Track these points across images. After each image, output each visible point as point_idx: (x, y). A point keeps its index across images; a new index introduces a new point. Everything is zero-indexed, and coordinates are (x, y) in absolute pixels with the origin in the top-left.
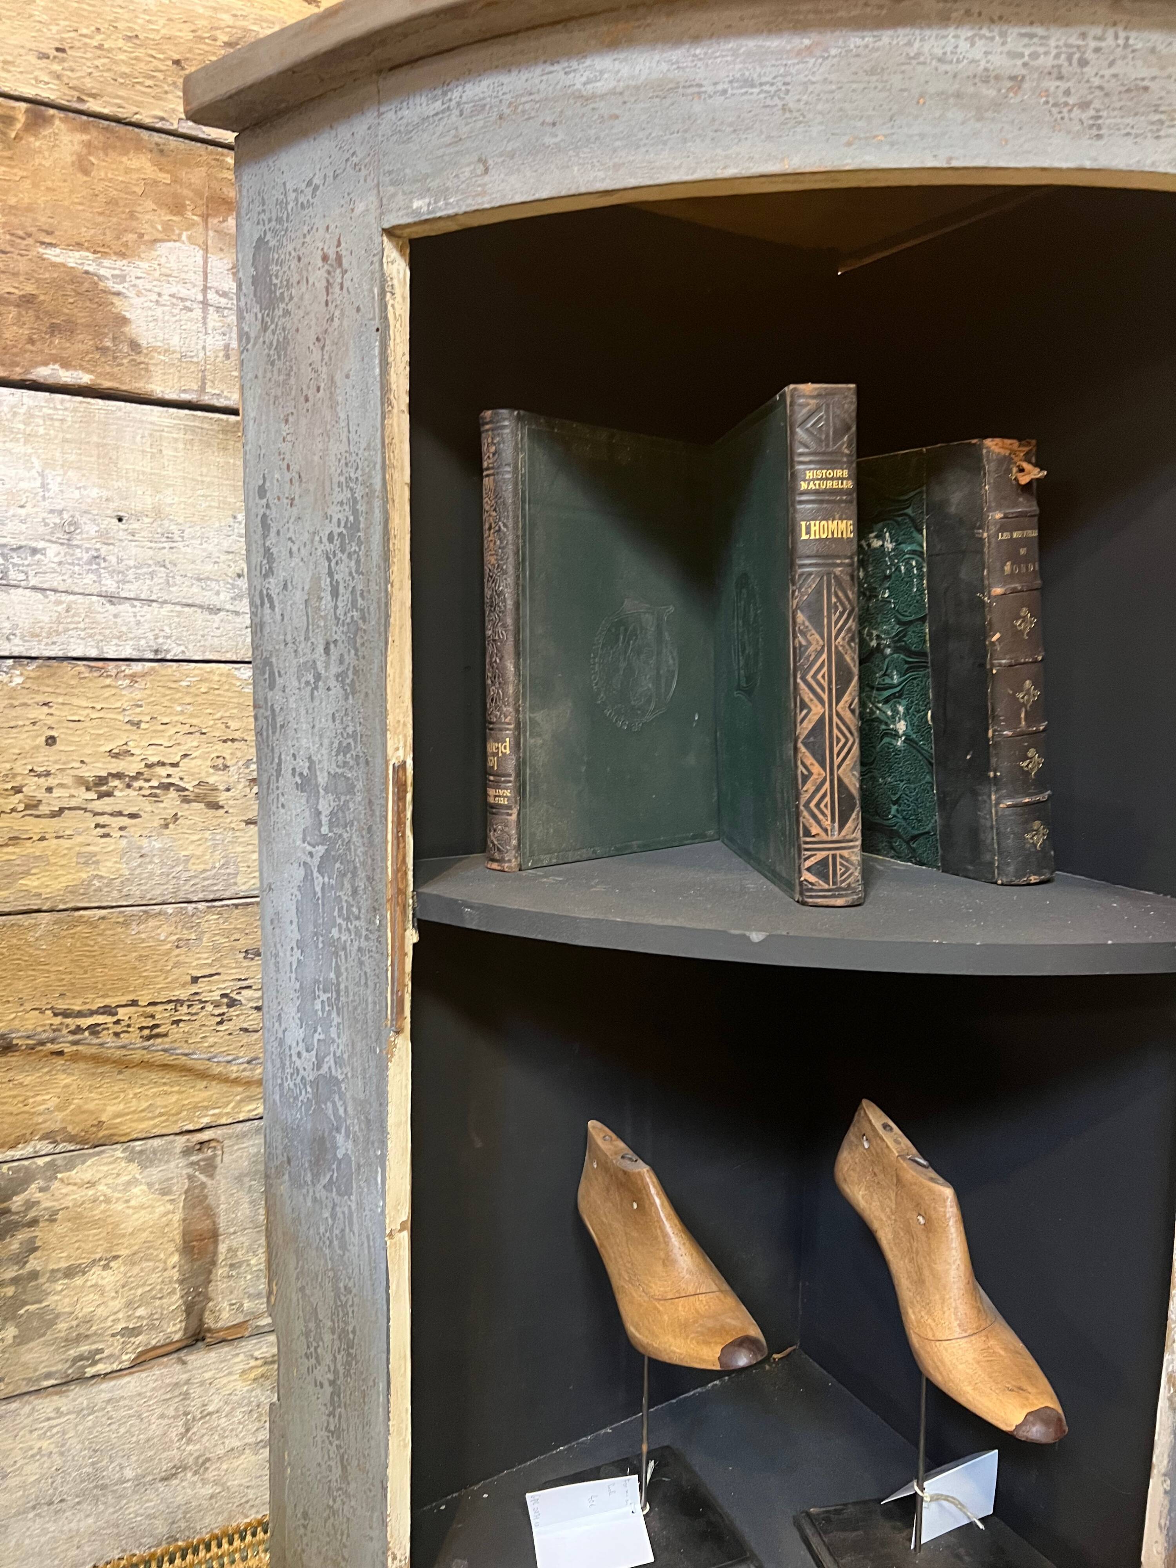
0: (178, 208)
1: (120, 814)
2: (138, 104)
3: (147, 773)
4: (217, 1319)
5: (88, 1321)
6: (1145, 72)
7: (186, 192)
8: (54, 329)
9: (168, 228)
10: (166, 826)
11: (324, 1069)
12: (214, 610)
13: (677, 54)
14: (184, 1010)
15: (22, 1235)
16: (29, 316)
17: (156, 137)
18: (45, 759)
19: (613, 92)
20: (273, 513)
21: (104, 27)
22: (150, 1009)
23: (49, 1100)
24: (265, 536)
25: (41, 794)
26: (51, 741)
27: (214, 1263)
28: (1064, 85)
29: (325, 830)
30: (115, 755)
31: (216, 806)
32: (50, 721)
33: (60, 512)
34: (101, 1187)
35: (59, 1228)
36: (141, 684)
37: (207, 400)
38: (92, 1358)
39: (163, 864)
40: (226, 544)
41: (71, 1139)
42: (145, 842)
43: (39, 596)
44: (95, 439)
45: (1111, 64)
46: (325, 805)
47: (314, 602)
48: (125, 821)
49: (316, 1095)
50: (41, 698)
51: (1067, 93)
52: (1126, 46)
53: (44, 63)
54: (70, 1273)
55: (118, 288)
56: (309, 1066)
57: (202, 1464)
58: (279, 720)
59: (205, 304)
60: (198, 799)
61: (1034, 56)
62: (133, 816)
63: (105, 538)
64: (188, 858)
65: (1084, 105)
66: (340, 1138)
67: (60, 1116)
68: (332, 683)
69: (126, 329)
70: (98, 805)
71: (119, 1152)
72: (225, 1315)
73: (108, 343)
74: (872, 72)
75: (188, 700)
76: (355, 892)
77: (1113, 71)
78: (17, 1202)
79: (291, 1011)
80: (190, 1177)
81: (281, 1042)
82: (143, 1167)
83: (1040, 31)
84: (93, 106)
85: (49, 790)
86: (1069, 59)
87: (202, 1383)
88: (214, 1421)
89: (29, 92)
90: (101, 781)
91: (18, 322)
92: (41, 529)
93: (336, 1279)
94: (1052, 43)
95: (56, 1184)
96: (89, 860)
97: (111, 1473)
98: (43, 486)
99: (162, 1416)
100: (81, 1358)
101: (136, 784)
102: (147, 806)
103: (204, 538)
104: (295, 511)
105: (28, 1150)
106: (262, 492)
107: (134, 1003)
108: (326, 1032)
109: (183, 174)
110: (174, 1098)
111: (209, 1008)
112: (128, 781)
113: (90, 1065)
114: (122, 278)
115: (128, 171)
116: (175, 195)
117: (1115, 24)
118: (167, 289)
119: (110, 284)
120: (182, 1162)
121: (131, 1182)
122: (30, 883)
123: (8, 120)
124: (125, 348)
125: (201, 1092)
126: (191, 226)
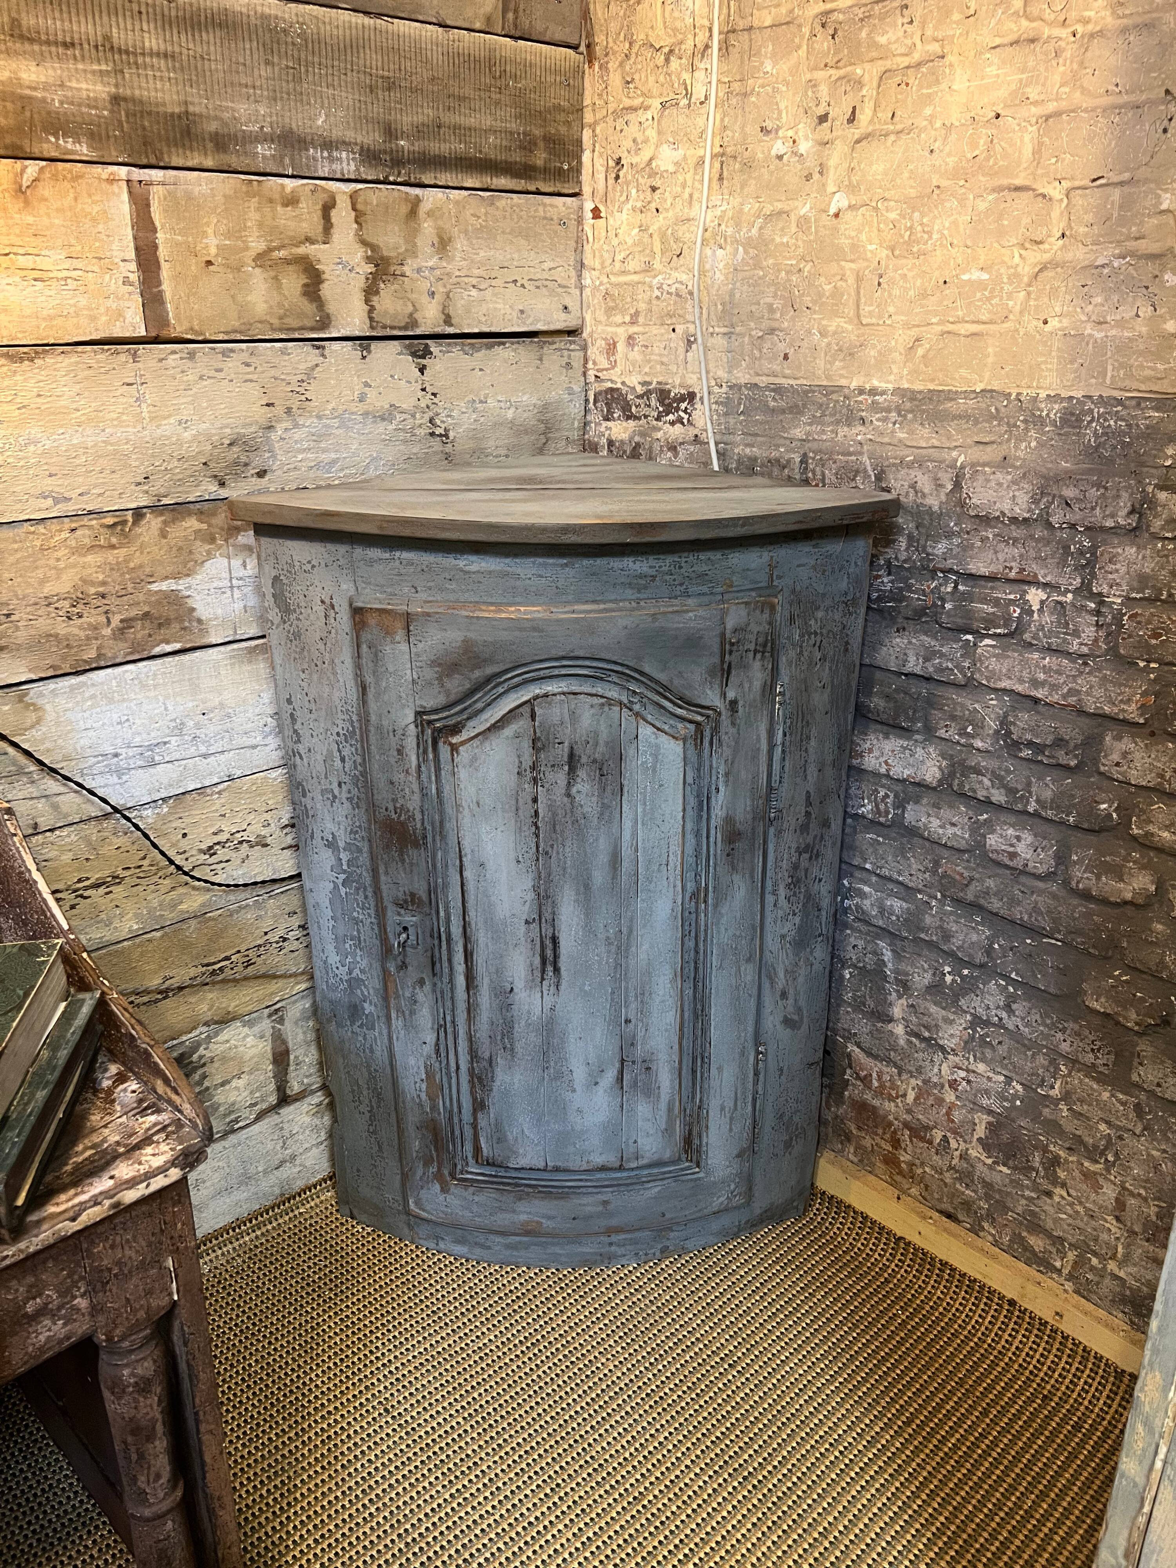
0: (213, 540)
1: (221, 862)
2: (188, 492)
3: (232, 838)
4: (292, 1091)
5: (233, 1104)
6: (705, 568)
7: (216, 530)
8: (160, 625)
9: (209, 553)
10: (244, 862)
11: (354, 975)
12: (254, 747)
13: (507, 561)
14: (262, 949)
15: (200, 1072)
16: (147, 624)
17: (198, 506)
18: (183, 844)
20: (298, 714)
21: (167, 458)
22: (246, 953)
23: (204, 1007)
24: (292, 723)
26: (185, 835)
27: (288, 1065)
28: (673, 577)
29: (345, 867)
30: (215, 834)
31: (267, 845)
32: (183, 826)
33: (175, 720)
34: (232, 1042)
35: (216, 1065)
36: (225, 794)
37: (238, 637)
38: (236, 1121)
40: (257, 711)
41: (216, 1023)
42: (235, 873)
43: (169, 765)
44: (187, 677)
46: (344, 856)
47: (329, 762)
48: (224, 865)
49: (350, 986)
50: (178, 815)
51: (674, 580)
52: (698, 559)
53: (138, 488)
54: (223, 1084)
55: (189, 593)
56: (344, 973)
57: (293, 1158)
58: (311, 813)
59: (231, 587)
60: (257, 844)
61: (660, 567)
62: (227, 861)
63: (198, 726)
64: (256, 876)
65: (681, 584)
66: (366, 1005)
67: (210, 1013)
68: (345, 801)
69: (195, 614)
70: (211, 861)
71: (238, 1023)
72: (296, 1088)
73: (187, 624)
74: (593, 574)
75: (247, 796)
76: (366, 897)
78: (195, 1057)
79: (330, 948)
80: (273, 1028)
81: (325, 962)
82: (250, 1028)
84: (165, 501)
85: (187, 859)
86: (675, 567)
87: (289, 1121)
88: (297, 1137)
89: (132, 505)
90: (210, 848)
91: (143, 628)
92: (167, 731)
93: (368, 1066)
94: (668, 561)
95: (211, 1045)
97: (252, 1171)
98: (166, 709)
99: (272, 1140)
100: (231, 1122)
101: (227, 845)
102: (233, 855)
103: (246, 712)
104: (313, 716)
106: (289, 701)
107: (239, 952)
108: (354, 957)
109: (214, 521)
110: (262, 992)
111: (274, 945)
112: (223, 844)
113: (221, 986)
114: (189, 588)
115: (186, 529)
116: (210, 534)
118: (212, 586)
119: (184, 593)
120: (268, 1021)
121: (247, 1036)
122: (183, 907)
123: (124, 522)
124: (195, 624)
125: (274, 986)
126: (220, 547)
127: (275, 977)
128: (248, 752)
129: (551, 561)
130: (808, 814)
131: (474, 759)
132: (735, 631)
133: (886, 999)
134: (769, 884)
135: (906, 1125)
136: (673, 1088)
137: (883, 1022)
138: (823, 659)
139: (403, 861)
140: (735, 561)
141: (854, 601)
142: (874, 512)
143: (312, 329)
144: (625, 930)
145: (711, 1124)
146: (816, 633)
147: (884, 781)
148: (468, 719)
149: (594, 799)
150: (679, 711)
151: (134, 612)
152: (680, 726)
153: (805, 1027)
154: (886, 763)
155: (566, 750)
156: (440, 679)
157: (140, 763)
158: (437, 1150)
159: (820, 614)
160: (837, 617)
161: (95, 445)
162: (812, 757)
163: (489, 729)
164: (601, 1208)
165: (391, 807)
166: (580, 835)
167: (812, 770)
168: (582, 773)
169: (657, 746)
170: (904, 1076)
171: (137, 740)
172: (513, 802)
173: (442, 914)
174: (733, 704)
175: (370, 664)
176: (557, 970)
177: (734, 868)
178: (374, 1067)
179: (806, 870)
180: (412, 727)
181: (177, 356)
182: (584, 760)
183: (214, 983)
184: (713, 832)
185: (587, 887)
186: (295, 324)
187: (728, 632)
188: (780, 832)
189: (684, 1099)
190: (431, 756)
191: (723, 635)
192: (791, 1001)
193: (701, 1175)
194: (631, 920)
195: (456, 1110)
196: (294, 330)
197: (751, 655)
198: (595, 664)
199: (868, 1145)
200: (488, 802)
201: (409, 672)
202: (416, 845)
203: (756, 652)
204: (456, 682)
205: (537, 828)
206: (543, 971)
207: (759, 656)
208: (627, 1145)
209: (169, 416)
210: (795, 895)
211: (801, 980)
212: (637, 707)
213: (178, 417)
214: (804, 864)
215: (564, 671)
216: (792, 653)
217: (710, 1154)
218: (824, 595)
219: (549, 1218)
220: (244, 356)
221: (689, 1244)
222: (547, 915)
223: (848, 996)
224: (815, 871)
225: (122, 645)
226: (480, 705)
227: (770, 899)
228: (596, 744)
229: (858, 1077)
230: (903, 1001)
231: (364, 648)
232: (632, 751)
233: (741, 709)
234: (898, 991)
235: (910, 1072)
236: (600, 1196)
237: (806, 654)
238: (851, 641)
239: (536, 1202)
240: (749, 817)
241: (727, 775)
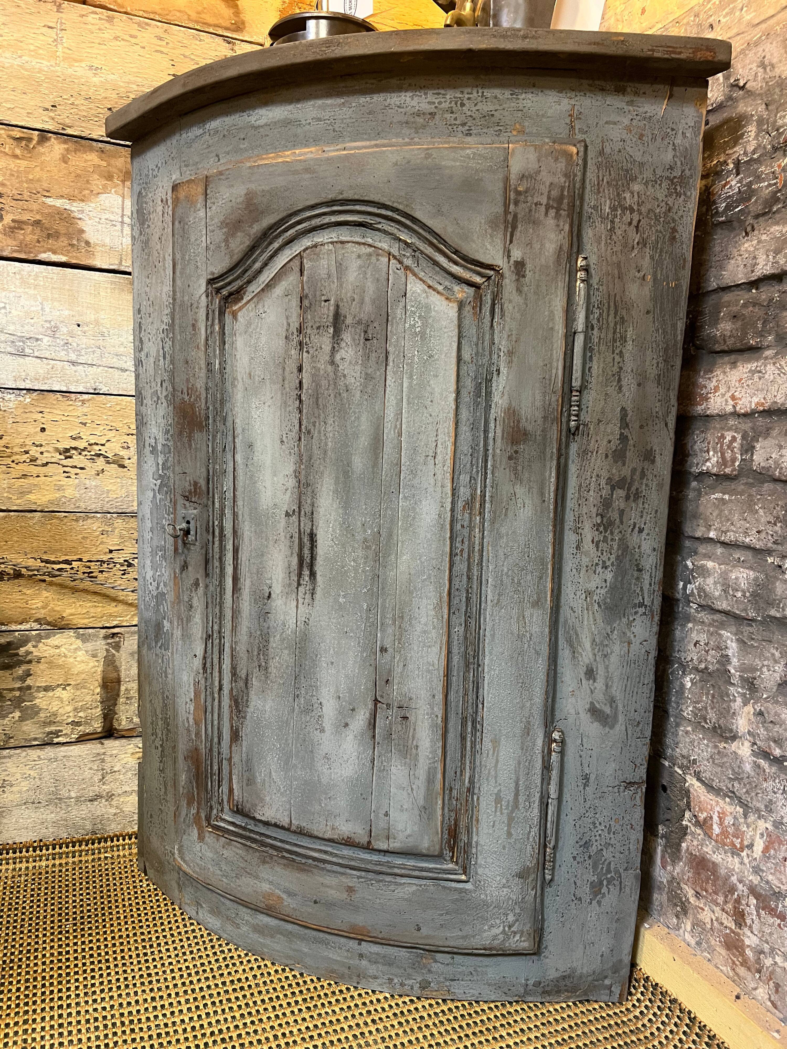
0: (110, 177)
1: (76, 467)
2: (90, 129)
3: (89, 448)
4: (120, 724)
5: (55, 715)
6: (492, 108)
7: (114, 170)
8: (49, 236)
9: (105, 187)
10: (98, 475)
11: (160, 589)
13: (290, 107)
14: (105, 565)
15: (24, 667)
16: (38, 231)
17: (100, 145)
18: (40, 438)
19: (266, 125)
20: (143, 321)
21: (75, 94)
22: (88, 564)
23: (38, 603)
24: (140, 332)
25: (38, 455)
26: (43, 430)
27: (118, 695)
28: (454, 116)
29: (160, 472)
31: (123, 467)
32: (43, 420)
33: (50, 322)
34: (63, 649)
35: (42, 666)
36: (87, 405)
37: (122, 269)
38: (57, 734)
39: (96, 493)
41: (49, 624)
42: (87, 482)
43: (39, 361)
44: (67, 287)
45: (476, 105)
46: (161, 460)
47: (157, 362)
48: (78, 471)
49: (157, 602)
50: (39, 409)
51: (456, 119)
52: (483, 96)
53: (46, 112)
54: (47, 689)
55: (80, 216)
56: (154, 589)
57: (110, 796)
58: (145, 420)
59: (122, 222)
60: (114, 462)
61: (440, 103)
62: (82, 468)
63: (71, 334)
64: (108, 491)
65: (464, 124)
66: (165, 622)
67: (43, 611)
68: (163, 400)
69: (83, 236)
70: (65, 462)
71: (71, 633)
72: (124, 723)
73: (75, 242)
74: (369, 113)
75: (110, 413)
77: (477, 108)
78: (22, 651)
79: (148, 562)
80: (107, 650)
81: (144, 579)
82: (84, 641)
83: (442, 92)
84: (69, 131)
85: (42, 453)
86: (456, 104)
87: (111, 756)
88: (117, 775)
89: (39, 126)
90: (67, 450)
91: (33, 233)
92: (41, 330)
93: (163, 693)
94: (448, 97)
95: (41, 645)
96: (60, 488)
97: (64, 793)
98: (42, 309)
99: (91, 769)
100: (51, 733)
101: (84, 453)
102: (88, 464)
103: (120, 336)
104: (151, 320)
105: (27, 626)
106: (139, 311)
107: (80, 560)
108: (161, 570)
109: (113, 161)
110: (99, 610)
111: (118, 566)
112: (80, 451)
113: (58, 588)
115: (86, 161)
116: (109, 172)
117: (477, 86)
118: (104, 216)
119: (76, 215)
120: (103, 642)
121: (78, 649)
122: (32, 497)
123: (30, 140)
124: (83, 244)
125: (112, 608)
126: (116, 186)
127: (114, 599)
128: (117, 373)
129: (329, 101)
130: (623, 439)
131: (249, 324)
132: (522, 177)
133: (729, 707)
134: (569, 517)
135: (753, 890)
136: (434, 752)
137: (726, 739)
138: (643, 243)
139: (190, 446)
140: (528, 103)
141: (683, 180)
142: (696, 50)
143: (227, 29)
144: (384, 533)
145: (483, 817)
146: (632, 210)
147: (731, 422)
148: (249, 282)
149: (358, 368)
150: (455, 269)
151: (25, 217)
152: (456, 288)
153: (620, 727)
154: (733, 398)
155: (332, 308)
156: (226, 241)
157: (9, 349)
158: (197, 788)
159: (636, 187)
160: (661, 194)
161: (12, 66)
162: (629, 365)
163: (263, 290)
164: (345, 895)
165: (185, 391)
166: (342, 412)
167: (629, 381)
168: (347, 337)
169: (428, 308)
170: (752, 818)
171: (11, 329)
172: (280, 371)
173: (217, 505)
174: (520, 266)
175: (180, 240)
176: (313, 575)
177: (517, 477)
178: (167, 693)
179: (622, 512)
180: (204, 297)
181: (97, 16)
182: (349, 321)
183: (51, 584)
184: (492, 425)
185: (346, 474)
186: (211, 20)
187: (513, 177)
188: (585, 452)
189: (450, 773)
190: (217, 328)
191: (507, 180)
192: (600, 684)
193: (469, 886)
194: (392, 521)
195: (216, 740)
196: (209, 25)
197: (543, 209)
198: (363, 208)
199: (708, 920)
200: (258, 372)
201: (204, 239)
202: (201, 428)
203: (548, 207)
204: (238, 240)
205: (301, 401)
206: (300, 575)
207: (552, 213)
208: (377, 816)
209: (81, 61)
210: (605, 540)
211: (614, 659)
212: (408, 262)
213: (89, 64)
214: (619, 501)
215: (334, 219)
216: (602, 228)
217: (481, 861)
218: (642, 165)
219: (290, 894)
220: (159, 32)
221: (458, 989)
222: (307, 508)
223: (688, 711)
224: (633, 516)
225: (10, 242)
226: (257, 265)
227: (570, 538)
228: (362, 302)
229: (698, 824)
230: (749, 709)
231: (177, 223)
232: (399, 312)
233: (529, 274)
234: (744, 695)
235: (758, 810)
236: (344, 879)
237: (619, 232)
238: (680, 228)
239: (278, 869)
240: (539, 415)
241: (510, 353)
